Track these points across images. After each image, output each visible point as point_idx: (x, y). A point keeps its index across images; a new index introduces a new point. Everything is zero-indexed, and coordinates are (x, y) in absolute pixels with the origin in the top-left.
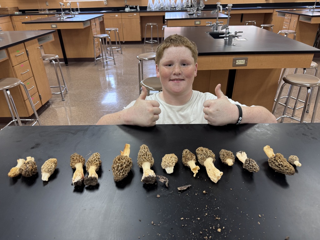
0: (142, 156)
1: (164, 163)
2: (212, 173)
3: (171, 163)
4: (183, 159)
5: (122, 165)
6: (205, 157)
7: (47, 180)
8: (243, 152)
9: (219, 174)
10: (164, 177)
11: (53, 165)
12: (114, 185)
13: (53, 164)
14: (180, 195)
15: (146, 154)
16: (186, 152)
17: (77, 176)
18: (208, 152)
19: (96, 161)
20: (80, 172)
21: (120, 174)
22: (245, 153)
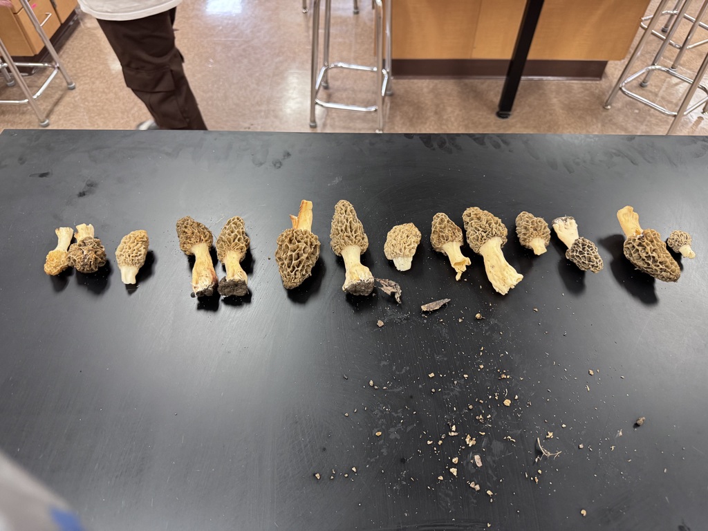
0: (342, 230)
1: (392, 248)
2: (499, 274)
3: (407, 250)
4: (434, 238)
5: (298, 256)
6: (485, 237)
7: (133, 281)
8: (571, 219)
9: (513, 280)
10: (391, 282)
11: (142, 248)
12: (284, 294)
13: (139, 245)
14: (425, 321)
15: (351, 228)
16: (442, 220)
17: (202, 278)
18: (494, 225)
19: (239, 240)
20: (206, 266)
21: (295, 274)
22: (573, 221)
